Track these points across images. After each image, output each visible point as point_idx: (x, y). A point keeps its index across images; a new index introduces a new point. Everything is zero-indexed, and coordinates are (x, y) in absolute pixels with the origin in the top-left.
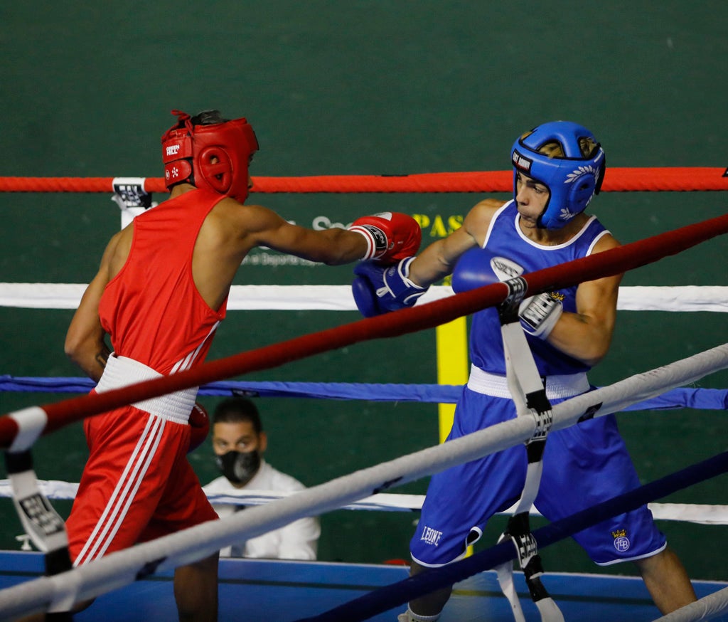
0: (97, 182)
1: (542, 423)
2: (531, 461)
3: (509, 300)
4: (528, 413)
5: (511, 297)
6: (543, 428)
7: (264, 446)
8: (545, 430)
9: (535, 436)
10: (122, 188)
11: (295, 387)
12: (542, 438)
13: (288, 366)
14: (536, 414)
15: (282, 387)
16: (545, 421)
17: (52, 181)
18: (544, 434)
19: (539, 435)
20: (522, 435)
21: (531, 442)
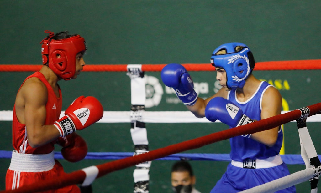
0: (120, 66)
1: (317, 171)
2: (312, 188)
3: (302, 117)
4: (311, 167)
5: (302, 116)
6: (318, 173)
7: (194, 182)
8: (318, 174)
9: (314, 177)
10: (131, 70)
11: (208, 156)
12: (317, 178)
13: (205, 147)
14: (314, 168)
15: (202, 156)
16: (318, 170)
17: (100, 66)
18: (318, 176)
19: (316, 177)
20: (308, 177)
21: (312, 179)
